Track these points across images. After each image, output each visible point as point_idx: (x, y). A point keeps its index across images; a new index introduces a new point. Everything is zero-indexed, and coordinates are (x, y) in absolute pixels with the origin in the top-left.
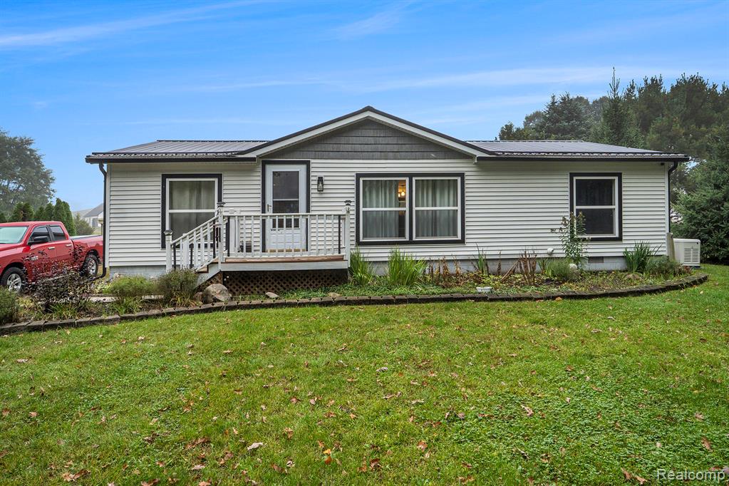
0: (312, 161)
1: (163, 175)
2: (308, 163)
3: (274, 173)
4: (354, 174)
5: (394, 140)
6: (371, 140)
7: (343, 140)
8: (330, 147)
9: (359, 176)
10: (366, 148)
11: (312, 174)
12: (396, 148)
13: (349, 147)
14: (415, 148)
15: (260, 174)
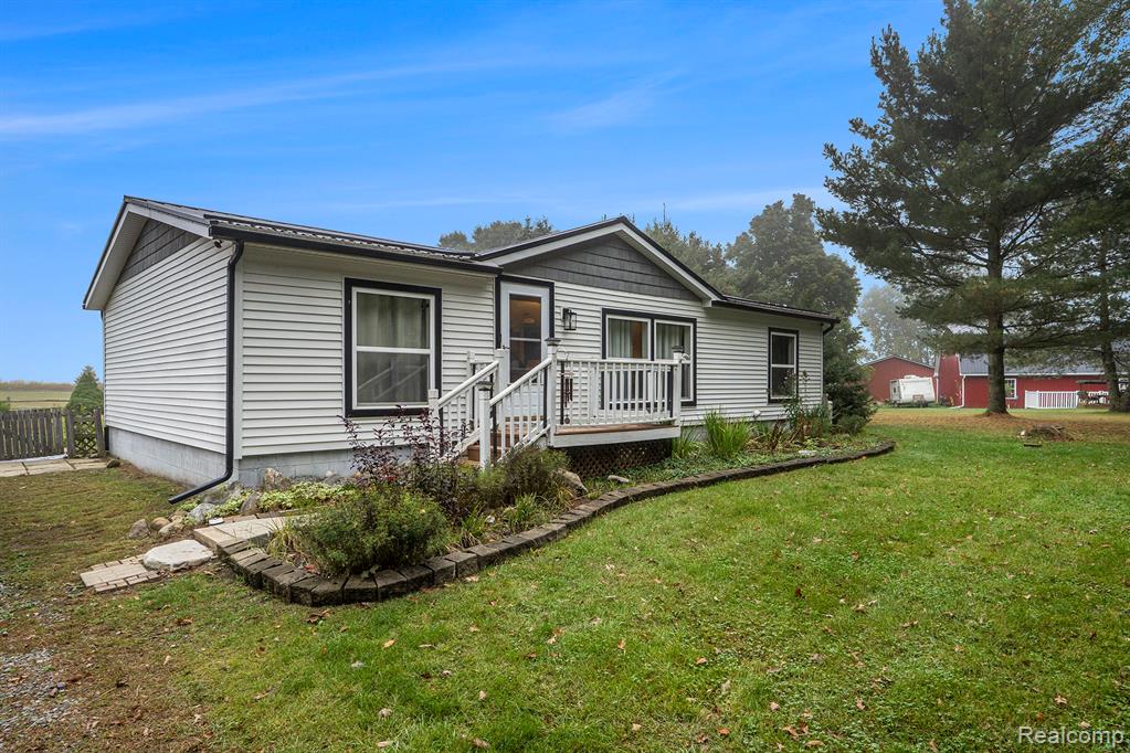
0: (556, 284)
1: (346, 279)
2: (551, 286)
3: (511, 295)
4: (599, 309)
5: (637, 268)
6: (616, 264)
7: (589, 258)
8: (575, 267)
9: (605, 311)
10: (611, 273)
11: (556, 303)
12: (639, 278)
13: (594, 270)
14: (657, 281)
15: (491, 296)
